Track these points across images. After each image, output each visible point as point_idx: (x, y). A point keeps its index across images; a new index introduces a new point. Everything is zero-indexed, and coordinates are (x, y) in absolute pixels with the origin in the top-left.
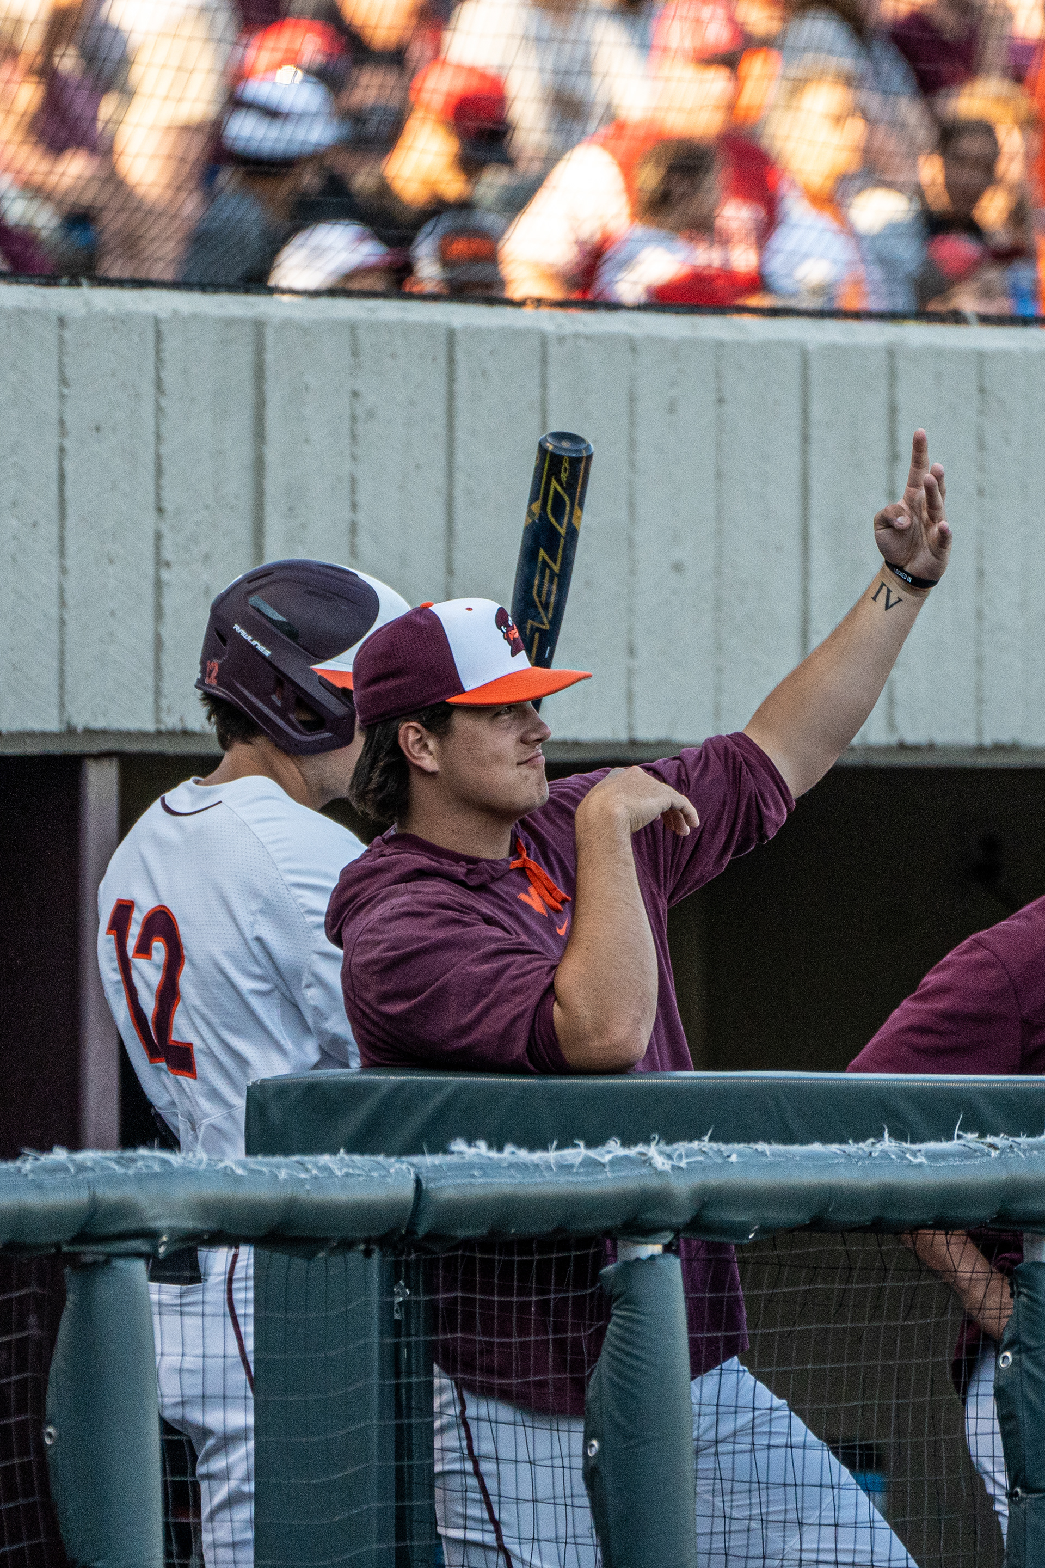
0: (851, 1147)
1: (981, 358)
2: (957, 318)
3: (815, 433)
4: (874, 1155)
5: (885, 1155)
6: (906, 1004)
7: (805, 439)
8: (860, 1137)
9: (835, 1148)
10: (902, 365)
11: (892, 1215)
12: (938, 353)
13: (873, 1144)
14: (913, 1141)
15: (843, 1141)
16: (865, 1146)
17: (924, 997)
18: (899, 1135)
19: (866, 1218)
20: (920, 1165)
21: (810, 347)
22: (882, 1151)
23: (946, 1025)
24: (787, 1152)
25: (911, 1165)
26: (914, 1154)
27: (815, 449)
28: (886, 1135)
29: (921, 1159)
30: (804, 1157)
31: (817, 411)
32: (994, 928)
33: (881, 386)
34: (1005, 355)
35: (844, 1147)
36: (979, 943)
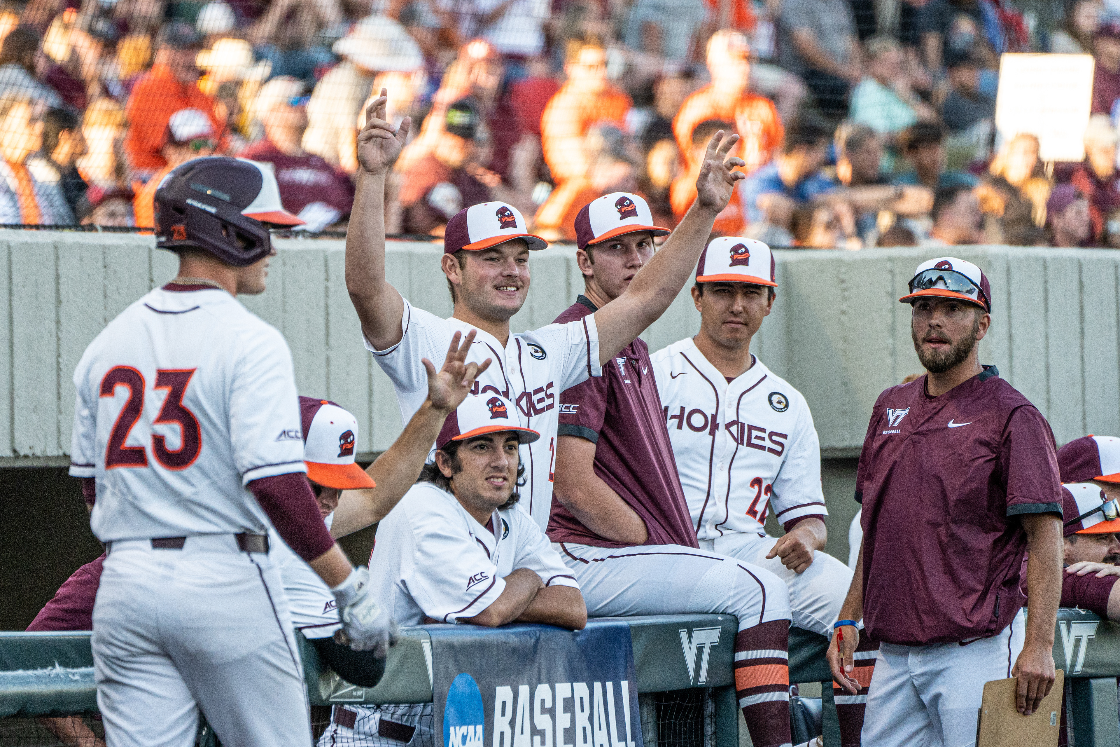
0: (39, 672)
1: (104, 248)
2: (91, 228)
3: (15, 289)
4: (52, 676)
5: (58, 676)
6: (48, 605)
7: (10, 293)
8: (44, 666)
9: (30, 672)
10: (61, 253)
11: (61, 708)
12: (82, 246)
13: (51, 670)
14: (73, 667)
15: (35, 668)
16: (47, 671)
17: (56, 601)
18: (65, 664)
19: (48, 709)
20: (76, 681)
21: (12, 244)
22: (56, 674)
23: (69, 616)
24: (4, 676)
25: (72, 681)
26: (73, 674)
27: (15, 298)
28: (57, 665)
29: (77, 677)
30: (15, 678)
31: (15, 277)
32: (93, 562)
33: (51, 265)
34: (117, 247)
35: (36, 672)
36: (85, 571)
